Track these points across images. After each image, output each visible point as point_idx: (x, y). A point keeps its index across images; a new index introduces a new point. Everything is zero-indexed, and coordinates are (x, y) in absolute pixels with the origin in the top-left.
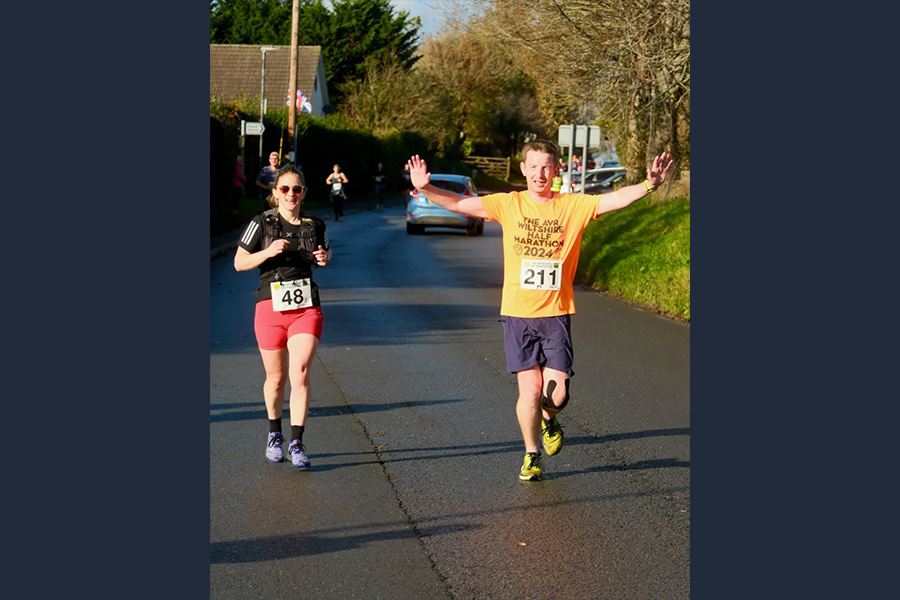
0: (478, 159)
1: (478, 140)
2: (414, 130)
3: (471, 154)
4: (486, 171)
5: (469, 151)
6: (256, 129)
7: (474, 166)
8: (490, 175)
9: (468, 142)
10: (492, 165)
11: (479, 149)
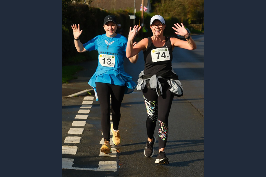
0: (192, 25)
1: (192, 19)
2: (175, 17)
3: (191, 23)
4: (195, 28)
5: (190, 22)
6: (133, 17)
7: (191, 27)
8: (196, 29)
9: (190, 20)
10: (196, 27)
11: (193, 22)
